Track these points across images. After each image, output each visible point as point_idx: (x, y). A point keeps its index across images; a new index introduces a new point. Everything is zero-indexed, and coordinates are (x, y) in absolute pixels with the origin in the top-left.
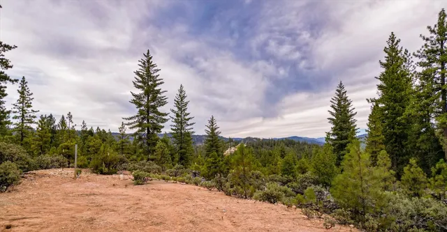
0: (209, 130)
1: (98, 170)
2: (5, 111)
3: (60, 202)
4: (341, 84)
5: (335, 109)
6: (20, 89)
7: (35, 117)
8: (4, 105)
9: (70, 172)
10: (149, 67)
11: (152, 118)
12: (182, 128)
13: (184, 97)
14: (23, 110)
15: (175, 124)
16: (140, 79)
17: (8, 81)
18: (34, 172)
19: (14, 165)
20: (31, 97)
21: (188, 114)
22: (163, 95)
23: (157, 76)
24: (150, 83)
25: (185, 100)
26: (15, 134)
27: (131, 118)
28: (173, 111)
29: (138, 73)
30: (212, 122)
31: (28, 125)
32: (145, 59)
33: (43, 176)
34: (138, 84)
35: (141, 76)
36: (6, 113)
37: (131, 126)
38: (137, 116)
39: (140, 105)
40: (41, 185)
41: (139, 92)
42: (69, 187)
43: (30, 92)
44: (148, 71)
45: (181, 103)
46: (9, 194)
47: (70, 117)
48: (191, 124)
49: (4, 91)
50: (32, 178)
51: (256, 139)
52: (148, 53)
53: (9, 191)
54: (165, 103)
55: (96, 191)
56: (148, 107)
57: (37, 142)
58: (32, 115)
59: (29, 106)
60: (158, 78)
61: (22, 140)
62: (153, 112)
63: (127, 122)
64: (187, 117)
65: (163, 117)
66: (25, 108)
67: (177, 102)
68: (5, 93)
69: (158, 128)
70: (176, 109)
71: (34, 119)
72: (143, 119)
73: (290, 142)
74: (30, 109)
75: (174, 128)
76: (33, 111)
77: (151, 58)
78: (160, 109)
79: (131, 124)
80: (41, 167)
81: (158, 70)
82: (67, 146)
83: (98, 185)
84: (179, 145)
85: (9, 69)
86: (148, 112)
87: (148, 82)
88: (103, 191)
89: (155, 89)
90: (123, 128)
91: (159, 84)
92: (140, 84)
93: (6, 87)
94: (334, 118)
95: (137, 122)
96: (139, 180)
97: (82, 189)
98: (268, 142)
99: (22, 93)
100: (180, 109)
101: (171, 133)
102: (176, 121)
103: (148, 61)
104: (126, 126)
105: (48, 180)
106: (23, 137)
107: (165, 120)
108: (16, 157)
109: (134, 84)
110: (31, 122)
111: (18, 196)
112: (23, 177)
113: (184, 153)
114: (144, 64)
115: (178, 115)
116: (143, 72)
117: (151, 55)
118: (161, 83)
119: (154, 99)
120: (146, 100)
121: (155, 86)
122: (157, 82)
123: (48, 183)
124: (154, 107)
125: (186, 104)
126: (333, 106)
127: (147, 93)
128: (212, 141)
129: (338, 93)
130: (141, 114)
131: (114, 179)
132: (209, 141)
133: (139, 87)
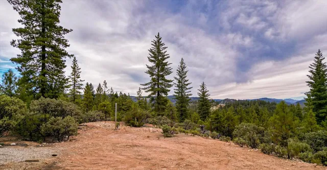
0: (201, 93)
1: (130, 123)
2: (65, 79)
3: (112, 153)
4: (319, 52)
5: (313, 73)
6: (72, 65)
7: (82, 85)
8: (64, 74)
9: (110, 124)
10: (159, 46)
11: (162, 84)
12: (182, 91)
13: (185, 67)
14: (75, 80)
15: (177, 88)
16: (153, 55)
17: (67, 57)
18: (85, 124)
19: (73, 118)
20: (80, 71)
21: (187, 81)
22: (168, 66)
23: (165, 52)
24: (160, 58)
25: (185, 70)
26: (69, 96)
27: (146, 85)
28: (176, 78)
29: (151, 51)
30: (203, 86)
31: (78, 90)
32: (156, 39)
33: (93, 127)
34: (151, 59)
35: (153, 53)
36: (65, 80)
37: (146, 90)
38: (151, 83)
39: (152, 75)
40: (92, 135)
41: (152, 64)
42: (114, 137)
43: (79, 68)
44: (158, 49)
45: (182, 73)
46: (70, 143)
47: (105, 83)
48: (189, 88)
49: (64, 64)
50: (85, 129)
51: (233, 100)
52: (159, 35)
53: (70, 141)
54: (171, 72)
55: (135, 142)
56: (158, 75)
57: (85, 102)
58: (80, 83)
59: (78, 77)
60: (165, 54)
61: (74, 101)
62: (163, 80)
63: (143, 87)
64: (186, 83)
65: (169, 83)
66: (76, 79)
67: (179, 71)
68: (65, 65)
69: (165, 92)
70: (178, 77)
71: (81, 86)
72: (155, 85)
73: (262, 102)
74: (79, 79)
75: (177, 91)
76: (81, 80)
77: (160, 39)
78: (167, 77)
79: (146, 88)
80: (90, 121)
81: (166, 48)
82: (104, 105)
83: (136, 137)
84: (181, 104)
85: (67, 47)
86: (158, 79)
87: (158, 57)
88: (141, 143)
89: (164, 62)
90: (140, 91)
91: (166, 58)
92: (152, 59)
93: (65, 61)
94: (312, 81)
95: (150, 87)
96: (167, 134)
97: (124, 140)
98: (243, 102)
99: (74, 68)
100: (181, 77)
101: (175, 96)
102: (178, 86)
103: (158, 41)
104: (142, 90)
105: (97, 131)
106: (75, 98)
107: (170, 85)
108: (74, 113)
109: (149, 59)
110: (80, 89)
111: (77, 145)
112: (79, 128)
113: (185, 111)
114: (156, 43)
115: (179, 82)
116: (155, 50)
117: (160, 36)
118: (168, 57)
119: (163, 70)
120: (156, 70)
121: (164, 60)
122: (165, 57)
123: (97, 133)
124: (162, 76)
125: (186, 72)
126: (311, 71)
127: (158, 66)
128: (203, 101)
129: (317, 60)
130: (154, 81)
131: (146, 131)
132: (201, 101)
133: (152, 61)
